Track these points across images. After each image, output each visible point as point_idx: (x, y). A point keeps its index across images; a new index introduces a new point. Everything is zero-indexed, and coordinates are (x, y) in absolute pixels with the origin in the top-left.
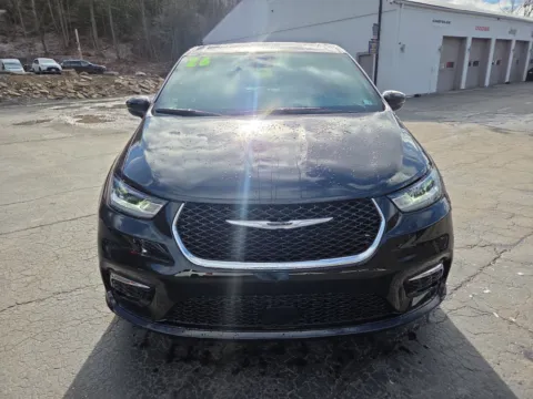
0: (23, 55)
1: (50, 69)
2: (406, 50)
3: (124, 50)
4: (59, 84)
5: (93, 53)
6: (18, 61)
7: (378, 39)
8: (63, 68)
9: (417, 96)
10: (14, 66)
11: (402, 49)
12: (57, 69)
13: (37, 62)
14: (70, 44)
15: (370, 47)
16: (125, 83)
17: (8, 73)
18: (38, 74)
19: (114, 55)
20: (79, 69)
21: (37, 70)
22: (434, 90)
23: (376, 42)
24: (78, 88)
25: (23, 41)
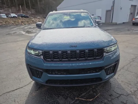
0: (6, 13)
1: (14, 17)
2: (122, 9)
3: (33, 11)
4: (17, 21)
5: (25, 12)
6: (5, 15)
7: (114, 6)
8: (18, 16)
9: (124, 23)
10: (4, 16)
11: (121, 9)
12: (16, 17)
13: (10, 15)
14: (18, 9)
15: (111, 8)
16: (35, 20)
17: (2, 18)
18: (11, 18)
19: (31, 13)
20: (22, 17)
21: (10, 17)
22: (128, 21)
23: (113, 7)
24: (22, 22)
25: (6, 9)
